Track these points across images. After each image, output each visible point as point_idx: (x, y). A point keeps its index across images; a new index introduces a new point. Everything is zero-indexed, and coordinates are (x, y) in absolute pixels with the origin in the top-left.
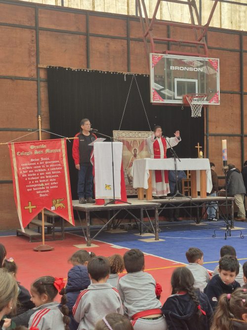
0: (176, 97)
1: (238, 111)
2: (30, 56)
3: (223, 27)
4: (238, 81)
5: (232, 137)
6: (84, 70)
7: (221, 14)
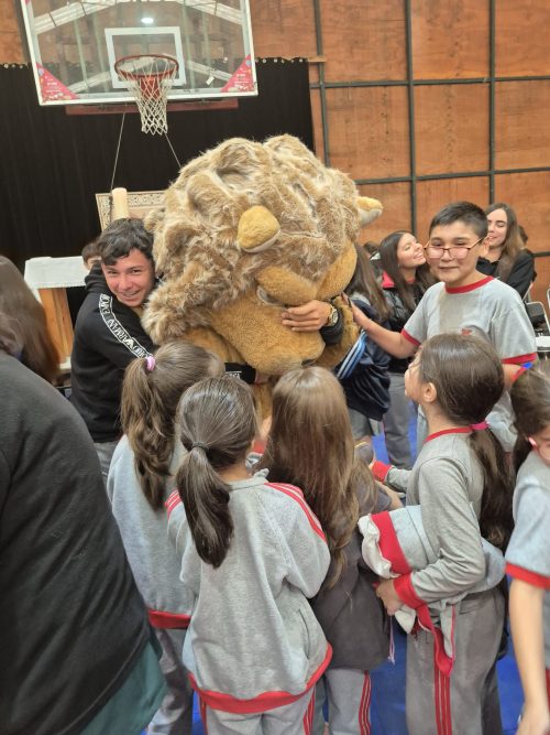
0: (117, 84)
1: (401, 126)
4: (401, 54)
5: (389, 185)
6: (10, 66)
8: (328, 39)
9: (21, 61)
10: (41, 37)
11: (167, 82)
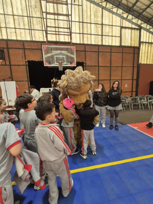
0: (56, 63)
1: (97, 72)
2: (23, 58)
3: (92, 44)
4: (97, 62)
5: (95, 81)
7: (91, 39)
8: (87, 59)
9: (42, 60)
10: (45, 58)
11: (63, 64)
